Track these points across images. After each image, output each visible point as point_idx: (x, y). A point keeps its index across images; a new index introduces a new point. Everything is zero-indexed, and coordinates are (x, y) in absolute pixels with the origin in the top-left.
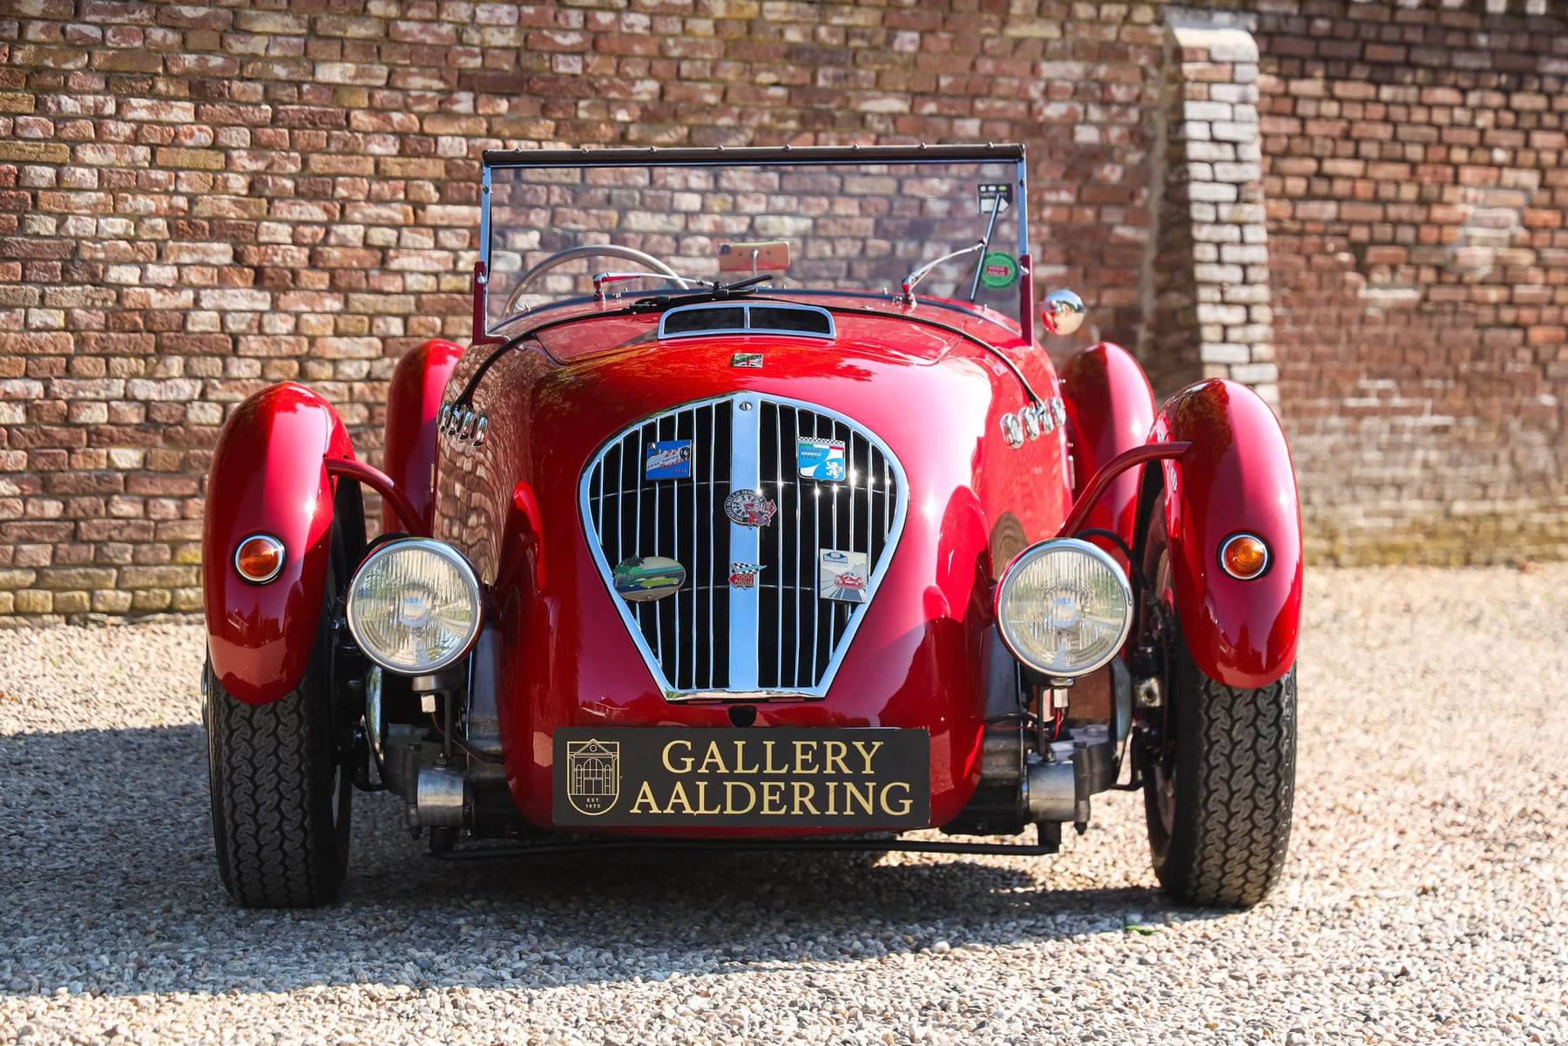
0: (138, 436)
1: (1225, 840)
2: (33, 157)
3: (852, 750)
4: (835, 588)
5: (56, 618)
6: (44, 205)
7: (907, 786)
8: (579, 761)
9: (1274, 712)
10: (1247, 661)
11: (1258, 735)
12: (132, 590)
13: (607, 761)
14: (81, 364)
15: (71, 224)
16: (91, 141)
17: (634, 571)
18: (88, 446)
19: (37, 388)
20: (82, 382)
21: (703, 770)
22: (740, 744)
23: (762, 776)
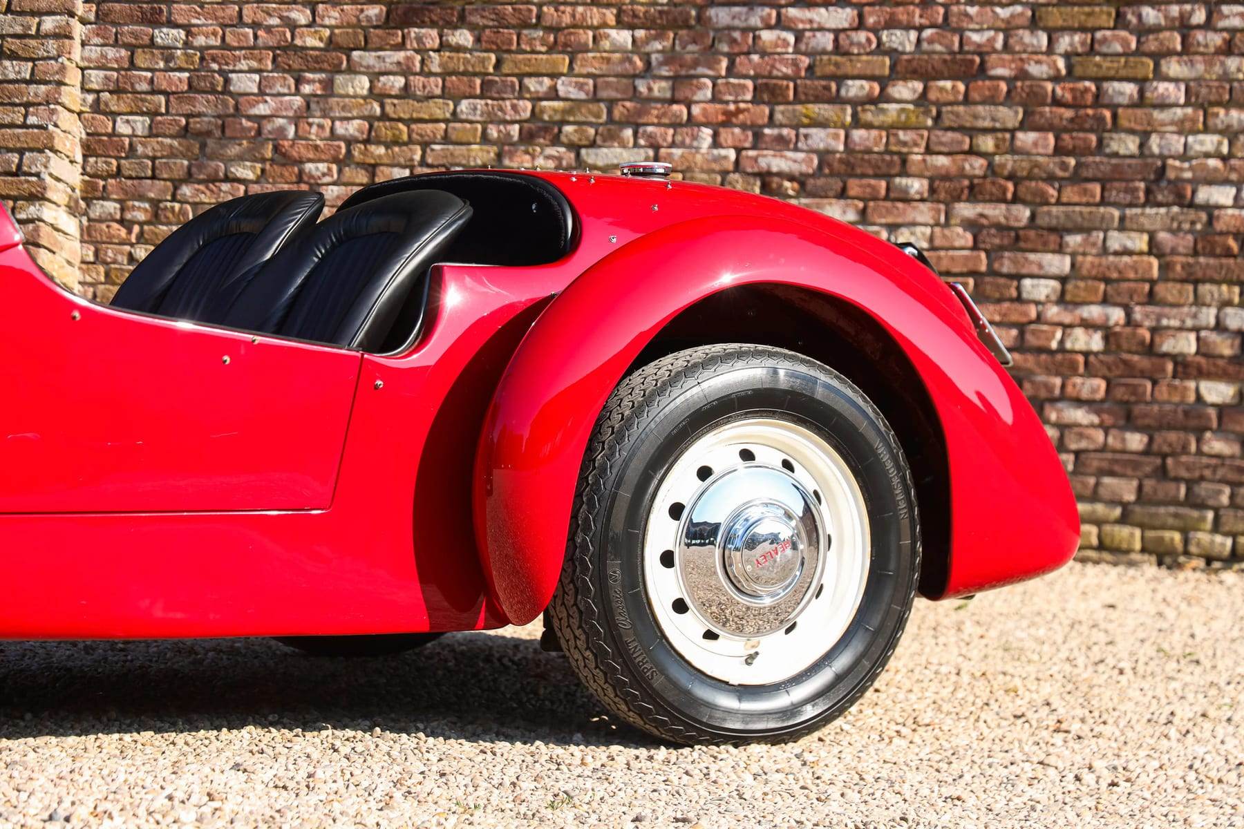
0: (1231, 369)
2: (1112, 73)
5: (1146, 557)
6: (1124, 123)
12: (1234, 536)
14: (1167, 291)
15: (1155, 143)
16: (1179, 54)
18: (1174, 377)
19: (1117, 315)
20: (1167, 310)
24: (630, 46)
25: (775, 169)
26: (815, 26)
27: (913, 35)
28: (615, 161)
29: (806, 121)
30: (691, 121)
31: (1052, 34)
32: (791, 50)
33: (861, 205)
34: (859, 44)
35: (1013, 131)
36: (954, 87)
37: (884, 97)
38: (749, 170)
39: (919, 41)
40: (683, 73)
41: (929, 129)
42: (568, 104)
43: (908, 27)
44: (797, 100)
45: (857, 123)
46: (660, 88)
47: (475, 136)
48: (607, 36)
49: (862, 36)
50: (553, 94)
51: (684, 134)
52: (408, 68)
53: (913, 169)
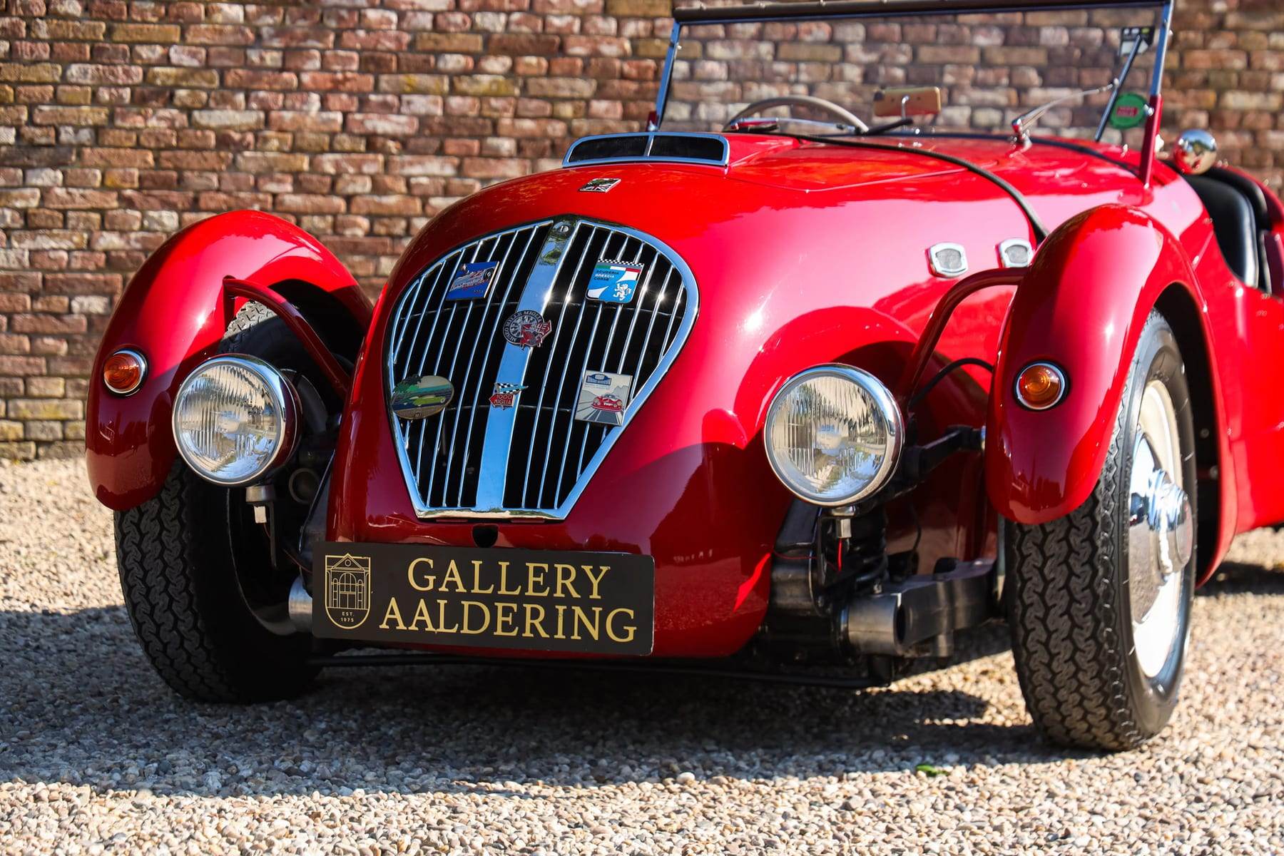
1: (1051, 681)
3: (581, 574)
4: (592, 410)
6: (677, 94)
7: (631, 612)
8: (336, 575)
9: (1089, 550)
10: (1043, 495)
11: (1071, 573)
13: (360, 576)
15: (703, 112)
16: (723, 40)
17: (411, 389)
21: (443, 589)
22: (477, 564)
23: (496, 597)
24: (241, 19)
25: (380, 130)
26: (416, 7)
27: (503, 18)
28: (228, 123)
29: (408, 89)
30: (302, 88)
31: (621, 21)
32: (394, 27)
33: (456, 161)
34: (456, 25)
35: (588, 101)
36: (539, 64)
37: (478, 69)
38: (356, 131)
39: (508, 24)
40: (294, 44)
41: (517, 98)
42: (181, 71)
43: (499, 11)
44: (400, 71)
45: (453, 91)
46: (273, 58)
47: (85, 99)
48: (220, 10)
49: (458, 18)
50: (166, 60)
51: (293, 100)
52: (14, 33)
53: (502, 131)
